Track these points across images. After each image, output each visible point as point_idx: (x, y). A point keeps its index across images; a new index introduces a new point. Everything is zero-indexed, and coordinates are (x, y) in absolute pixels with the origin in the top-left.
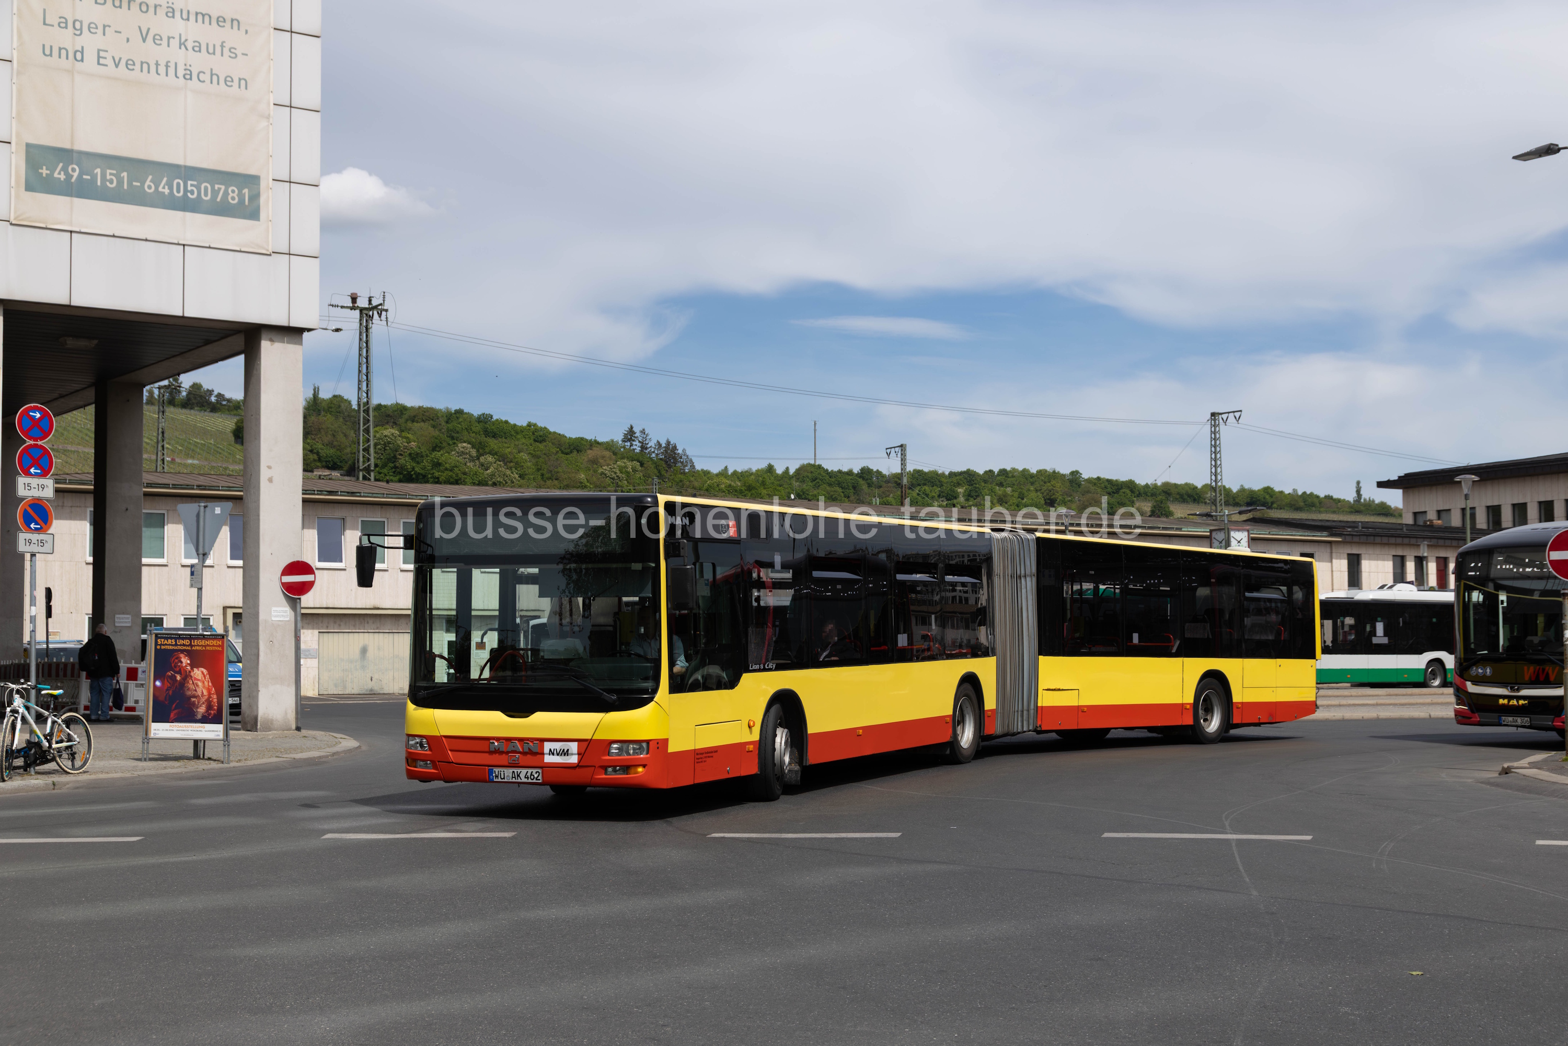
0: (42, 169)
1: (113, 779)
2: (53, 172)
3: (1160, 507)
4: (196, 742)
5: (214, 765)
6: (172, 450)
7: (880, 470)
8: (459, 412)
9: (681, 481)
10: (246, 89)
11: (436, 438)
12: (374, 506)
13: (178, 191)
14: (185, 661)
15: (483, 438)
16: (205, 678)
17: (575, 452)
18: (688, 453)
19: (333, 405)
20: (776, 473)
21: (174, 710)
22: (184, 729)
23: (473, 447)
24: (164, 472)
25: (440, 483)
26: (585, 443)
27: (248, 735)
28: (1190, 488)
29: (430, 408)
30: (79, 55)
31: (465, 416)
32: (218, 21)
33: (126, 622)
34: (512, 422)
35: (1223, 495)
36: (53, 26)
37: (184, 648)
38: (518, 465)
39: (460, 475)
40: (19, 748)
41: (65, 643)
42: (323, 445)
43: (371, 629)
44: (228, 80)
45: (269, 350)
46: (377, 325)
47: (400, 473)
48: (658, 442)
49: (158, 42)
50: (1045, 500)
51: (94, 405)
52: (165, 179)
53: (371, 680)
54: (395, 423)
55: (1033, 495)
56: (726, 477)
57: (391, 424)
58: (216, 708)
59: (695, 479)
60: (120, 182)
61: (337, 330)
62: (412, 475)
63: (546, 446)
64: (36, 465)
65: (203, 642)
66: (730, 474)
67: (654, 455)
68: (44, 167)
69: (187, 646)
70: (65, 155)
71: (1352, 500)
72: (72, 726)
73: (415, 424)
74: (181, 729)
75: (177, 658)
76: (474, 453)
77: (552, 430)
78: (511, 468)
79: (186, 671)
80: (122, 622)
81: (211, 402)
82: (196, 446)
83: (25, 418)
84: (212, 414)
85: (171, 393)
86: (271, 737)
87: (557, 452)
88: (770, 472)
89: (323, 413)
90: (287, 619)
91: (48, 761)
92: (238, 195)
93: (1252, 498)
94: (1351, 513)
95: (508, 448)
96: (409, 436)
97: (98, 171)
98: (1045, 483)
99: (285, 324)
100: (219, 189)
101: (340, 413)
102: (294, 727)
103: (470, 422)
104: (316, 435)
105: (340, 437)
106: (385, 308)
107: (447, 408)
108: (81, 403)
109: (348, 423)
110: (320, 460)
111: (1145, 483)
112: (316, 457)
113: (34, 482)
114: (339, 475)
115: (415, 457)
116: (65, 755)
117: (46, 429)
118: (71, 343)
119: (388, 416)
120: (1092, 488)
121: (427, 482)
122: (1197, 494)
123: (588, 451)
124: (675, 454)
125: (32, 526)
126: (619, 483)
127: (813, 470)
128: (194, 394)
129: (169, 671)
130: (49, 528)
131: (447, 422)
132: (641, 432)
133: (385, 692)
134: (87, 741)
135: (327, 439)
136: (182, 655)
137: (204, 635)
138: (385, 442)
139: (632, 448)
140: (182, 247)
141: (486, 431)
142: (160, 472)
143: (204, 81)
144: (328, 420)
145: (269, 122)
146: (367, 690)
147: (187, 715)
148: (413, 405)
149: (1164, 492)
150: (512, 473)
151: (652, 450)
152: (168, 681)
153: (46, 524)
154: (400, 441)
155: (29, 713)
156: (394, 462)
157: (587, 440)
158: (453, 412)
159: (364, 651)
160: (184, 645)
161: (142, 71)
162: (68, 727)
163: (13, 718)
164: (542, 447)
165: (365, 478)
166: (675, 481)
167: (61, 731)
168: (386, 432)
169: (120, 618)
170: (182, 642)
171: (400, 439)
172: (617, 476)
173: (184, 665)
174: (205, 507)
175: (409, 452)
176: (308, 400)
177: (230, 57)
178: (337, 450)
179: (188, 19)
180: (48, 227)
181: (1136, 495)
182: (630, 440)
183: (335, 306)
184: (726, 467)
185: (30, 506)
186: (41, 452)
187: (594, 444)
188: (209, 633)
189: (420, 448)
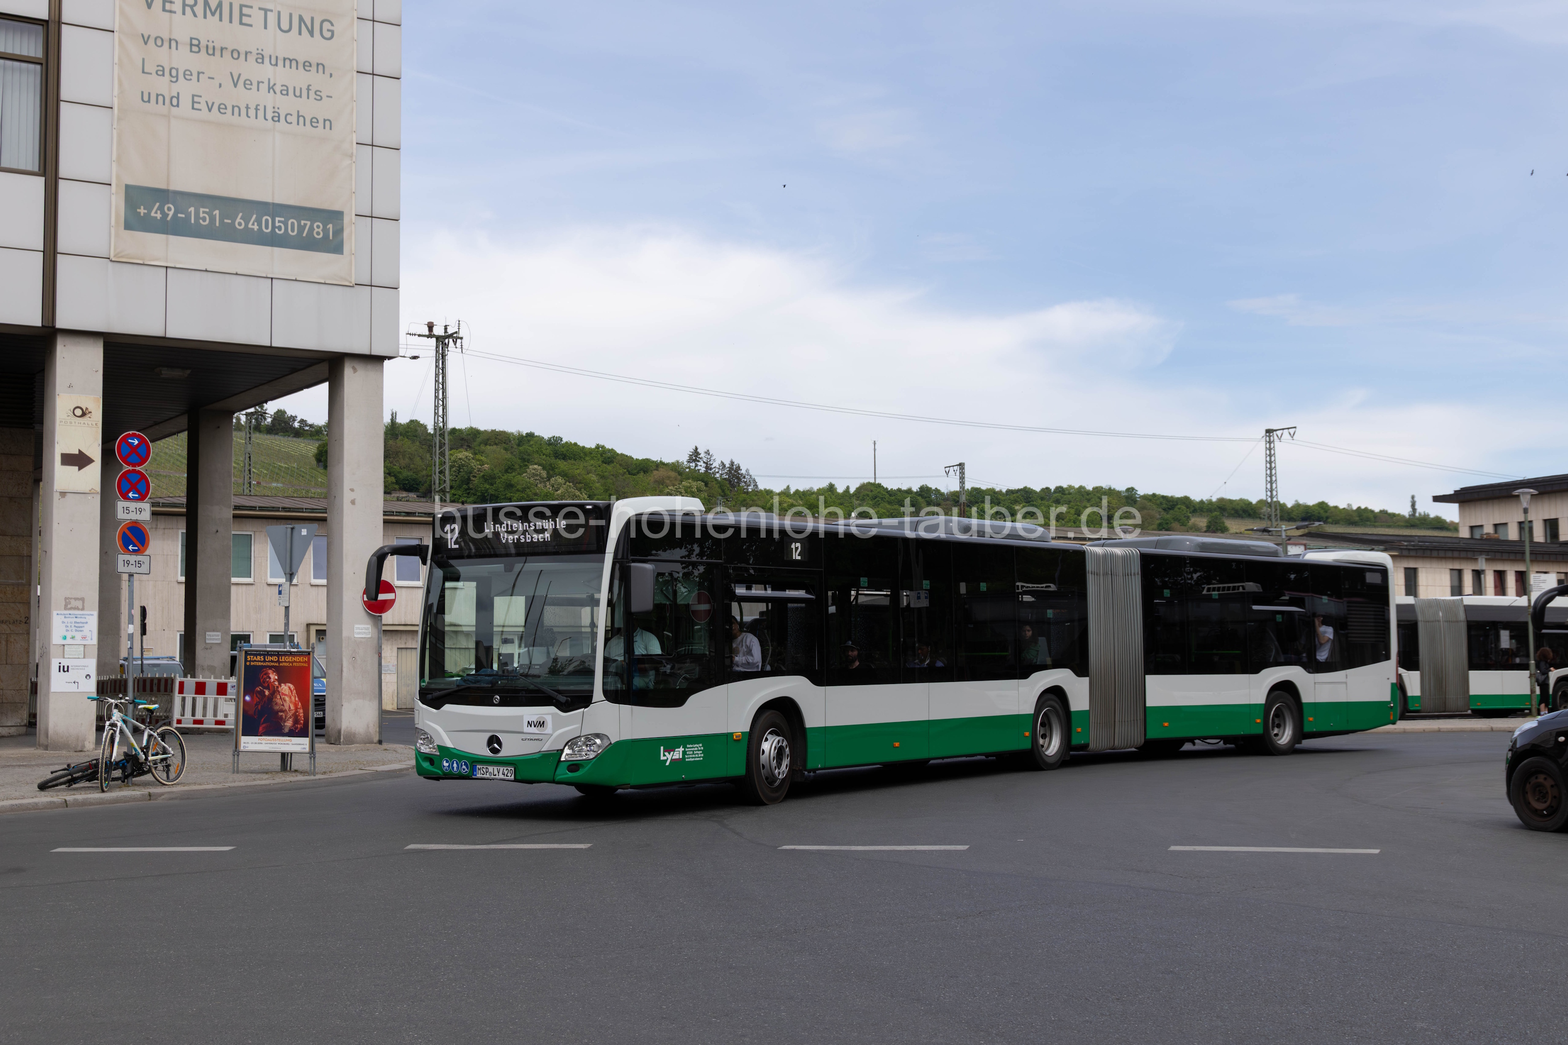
0: (140, 208)
1: (205, 790)
2: (150, 212)
3: (1216, 523)
4: (284, 755)
5: (300, 778)
6: (257, 474)
7: (939, 488)
8: (530, 435)
9: (744, 499)
10: (331, 129)
11: (508, 460)
13: (267, 228)
14: (273, 676)
15: (553, 460)
16: (292, 693)
17: (642, 474)
18: (751, 473)
19: (409, 429)
20: (836, 492)
21: (263, 724)
22: (272, 742)
23: (544, 468)
24: (250, 495)
26: (652, 464)
27: (333, 748)
28: (1245, 504)
29: (502, 432)
30: (175, 101)
31: (536, 439)
32: (304, 66)
33: (216, 639)
34: (581, 444)
35: (1277, 510)
36: (151, 74)
37: (272, 664)
38: (587, 486)
39: (532, 497)
40: (117, 760)
41: (158, 659)
42: (400, 468)
44: (314, 122)
45: (352, 377)
46: (452, 352)
47: (475, 495)
48: (722, 462)
49: (248, 87)
51: (186, 433)
52: (255, 216)
54: (469, 446)
56: (787, 496)
57: (465, 447)
58: (302, 722)
59: (758, 498)
60: (212, 219)
61: (415, 358)
62: (486, 496)
63: (613, 465)
64: (134, 490)
65: (290, 659)
66: (792, 493)
67: (718, 475)
68: (142, 207)
69: (275, 662)
70: (162, 195)
71: (1407, 516)
72: (166, 740)
73: (488, 446)
74: (269, 742)
75: (265, 674)
76: (544, 474)
77: (619, 452)
78: (580, 489)
79: (274, 687)
80: (213, 639)
81: (294, 428)
82: (280, 470)
83: (124, 444)
84: (295, 439)
85: (256, 419)
86: (354, 750)
87: (625, 473)
88: (830, 491)
89: (401, 438)
90: (369, 636)
91: (144, 773)
92: (322, 230)
93: (1307, 513)
94: (1406, 527)
95: (577, 469)
96: (483, 458)
97: (192, 209)
99: (366, 351)
100: (305, 225)
101: (416, 437)
102: (376, 739)
103: (541, 444)
104: (396, 459)
105: (419, 461)
106: (460, 336)
107: (519, 432)
108: (175, 430)
109: (424, 447)
110: (397, 483)
111: (1200, 499)
112: (393, 479)
113: (132, 505)
114: (415, 496)
115: (489, 478)
116: (160, 767)
117: (144, 456)
118: (166, 373)
119: (462, 439)
120: (1149, 504)
122: (1252, 509)
123: (653, 472)
124: (739, 474)
125: (130, 548)
127: (872, 488)
128: (279, 421)
129: (258, 686)
130: (146, 550)
131: (519, 445)
132: (706, 453)
134: (181, 753)
135: (403, 462)
136: (270, 671)
137: (291, 652)
138: (459, 465)
139: (697, 468)
140: (270, 280)
141: (556, 453)
142: (246, 495)
143: (291, 123)
144: (406, 445)
145: (352, 160)
147: (275, 729)
148: (486, 429)
149: (1219, 508)
150: (581, 493)
151: (717, 471)
152: (257, 696)
153: (143, 545)
154: (474, 464)
155: (126, 726)
156: (469, 483)
157: (653, 462)
158: (524, 435)
160: (272, 661)
161: (233, 114)
162: (163, 740)
163: (111, 731)
164: (610, 467)
165: (440, 499)
166: (740, 501)
167: (158, 744)
168: (460, 455)
169: (210, 635)
170: (270, 658)
171: (474, 461)
173: (272, 680)
174: (292, 529)
175: (482, 474)
176: (387, 427)
177: (315, 99)
178: (414, 472)
179: (276, 65)
180: (146, 263)
181: (1191, 511)
182: (695, 461)
183: (414, 335)
184: (788, 486)
185: (128, 529)
186: (139, 477)
187: (660, 465)
188: (295, 650)
189: (492, 470)
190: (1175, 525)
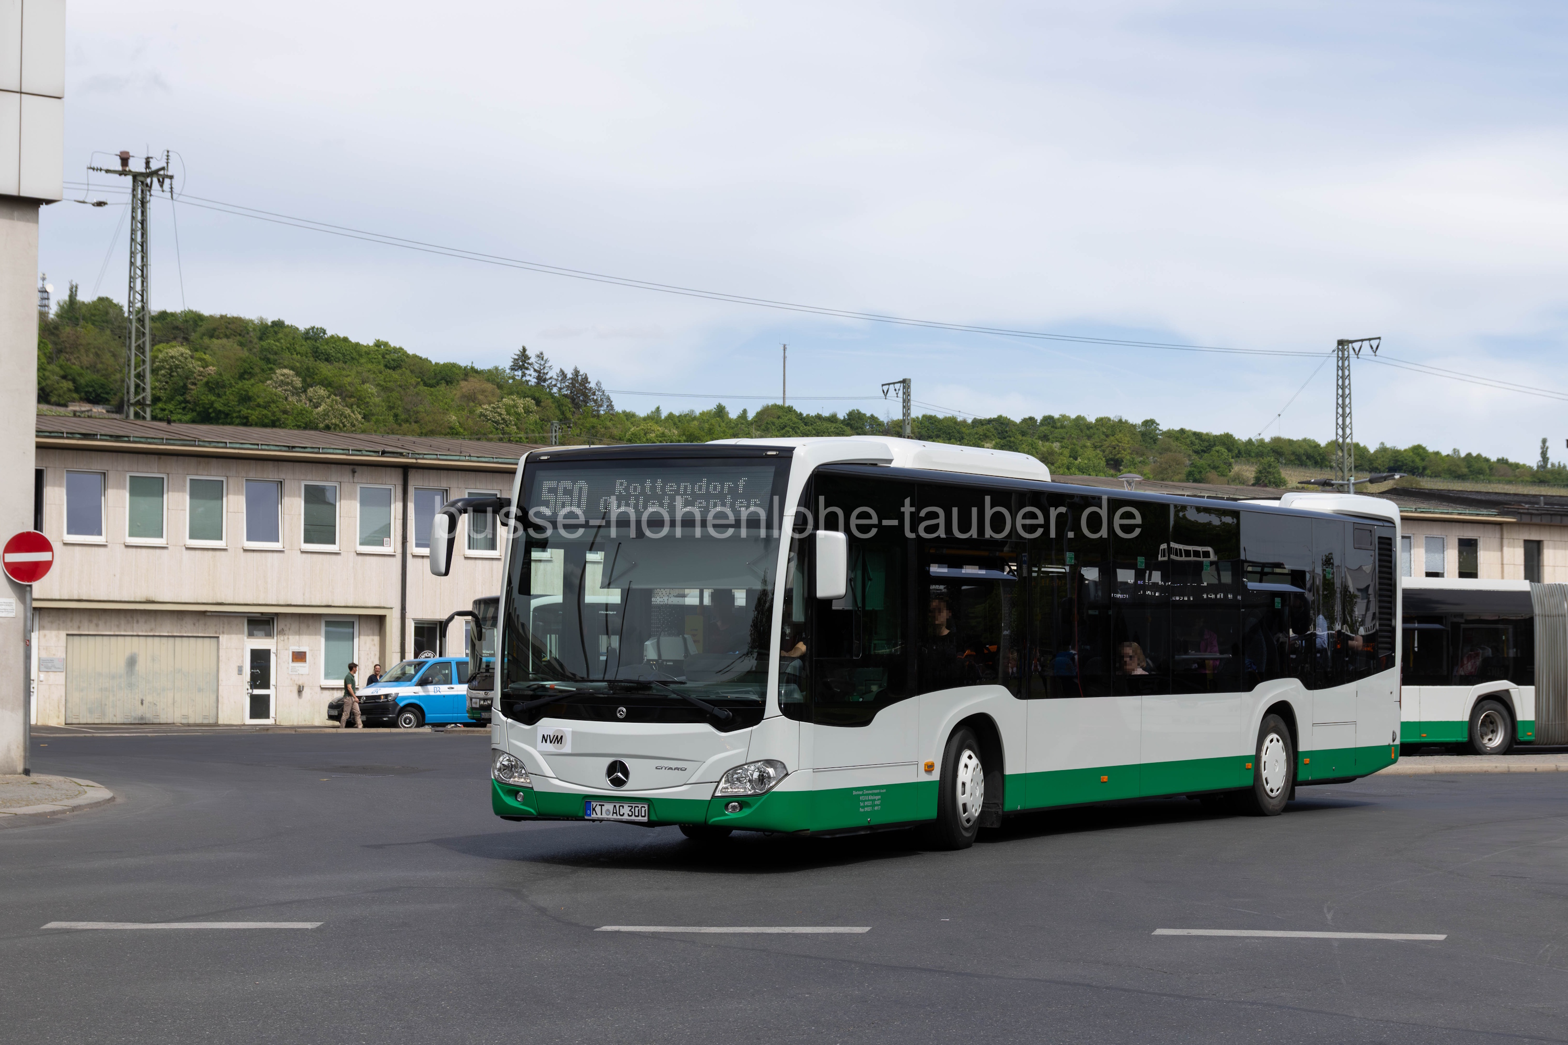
3: (1268, 472)
7: (876, 415)
8: (278, 325)
9: (593, 427)
11: (244, 361)
12: (149, 456)
17: (444, 385)
18: (604, 387)
19: (97, 312)
20: (728, 415)
23: (298, 374)
25: (251, 425)
26: (457, 371)
28: (1310, 446)
29: (237, 319)
31: (286, 330)
34: (353, 339)
35: (1352, 456)
38: (361, 401)
39: (279, 414)
42: (82, 367)
43: (142, 631)
46: (156, 197)
47: (193, 410)
50: (1107, 461)
53: (142, 704)
54: (186, 339)
55: (1090, 452)
56: (657, 423)
57: (180, 339)
59: (614, 424)
61: (100, 204)
62: (210, 413)
63: (402, 375)
66: (663, 418)
71: (1535, 468)
73: (215, 341)
76: (298, 382)
77: (410, 352)
78: (352, 405)
87: (418, 383)
88: (719, 416)
89: (82, 323)
90: (13, 615)
93: (1397, 461)
94: (1533, 483)
95: (347, 376)
96: (207, 357)
98: (1107, 436)
99: (13, 192)
101: (107, 322)
102: (20, 769)
103: (294, 338)
104: (72, 353)
105: (107, 358)
106: (170, 173)
107: (261, 319)
109: (119, 338)
110: (76, 389)
111: (1247, 439)
112: (70, 385)
114: (104, 411)
115: (214, 386)
119: (176, 328)
120: (1174, 444)
121: (231, 424)
122: (1320, 454)
123: (460, 382)
124: (586, 388)
126: (506, 428)
127: (780, 414)
131: (261, 339)
132: (538, 356)
133: (162, 722)
135: (86, 360)
138: (171, 366)
139: (524, 379)
141: (316, 352)
144: (88, 333)
146: (135, 719)
148: (212, 313)
149: (1274, 451)
150: (353, 412)
151: (553, 383)
154: (195, 366)
156: (184, 393)
157: (460, 367)
158: (270, 324)
159: (132, 662)
164: (397, 376)
165: (137, 415)
166: (585, 427)
168: (170, 352)
172: (503, 419)
175: (205, 380)
176: (61, 304)
178: (103, 375)
181: (1234, 454)
182: (522, 368)
183: (97, 170)
187: (470, 373)
189: (221, 375)
190: (1212, 475)
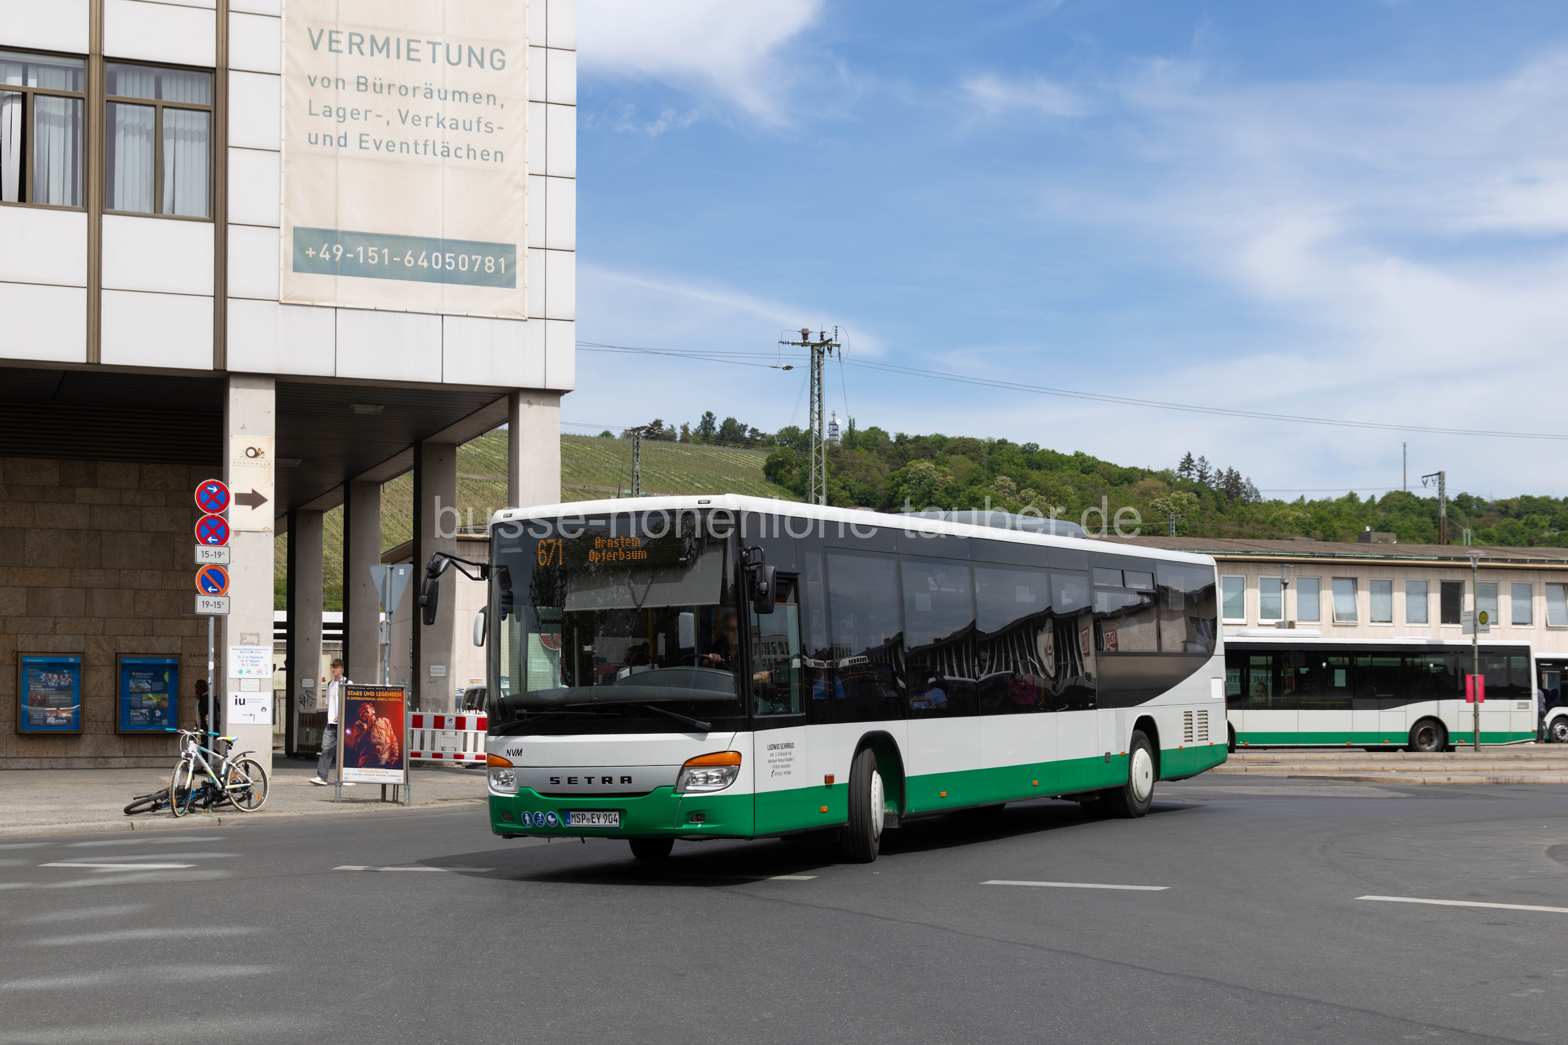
2: (318, 253)
8: (1003, 442)
14: (371, 711)
15: (1025, 470)
16: (388, 727)
17: (1126, 484)
21: (362, 756)
23: (1014, 480)
29: (971, 439)
31: (1008, 446)
34: (1059, 451)
38: (1061, 498)
42: (856, 480)
48: (1219, 470)
54: (932, 456)
57: (927, 457)
58: (397, 755)
61: (788, 368)
63: (1094, 476)
66: (1305, 504)
67: (1213, 485)
73: (953, 456)
75: (364, 708)
77: (1102, 460)
78: (1054, 502)
79: (372, 721)
81: (745, 438)
82: (727, 484)
84: (743, 449)
89: (854, 447)
96: (947, 469)
101: (876, 446)
104: (849, 470)
105: (874, 472)
107: (990, 439)
112: (848, 494)
128: (728, 430)
129: (357, 720)
131: (988, 454)
136: (368, 706)
138: (920, 477)
141: (1030, 463)
144: (861, 454)
148: (954, 436)
152: (356, 729)
154: (937, 476)
156: (930, 497)
157: (1139, 470)
158: (996, 442)
171: (936, 472)
173: (370, 715)
175: (945, 486)
176: (844, 433)
178: (871, 486)
184: (1303, 496)
187: (1147, 474)
